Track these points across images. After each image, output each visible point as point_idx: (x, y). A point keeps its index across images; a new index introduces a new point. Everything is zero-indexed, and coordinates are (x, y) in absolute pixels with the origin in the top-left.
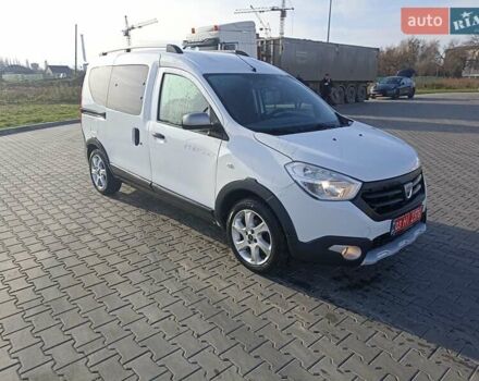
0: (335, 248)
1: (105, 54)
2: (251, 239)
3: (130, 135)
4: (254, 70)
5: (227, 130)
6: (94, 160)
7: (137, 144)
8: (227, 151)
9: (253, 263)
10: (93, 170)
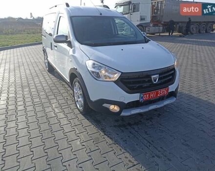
4: (101, 14)
6: (45, 57)
7: (52, 50)
9: (80, 108)
10: (45, 61)
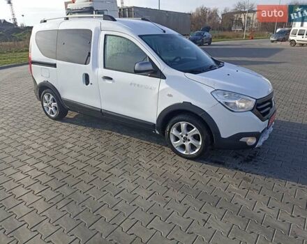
0: (243, 139)
1: (45, 21)
2: (185, 139)
3: (81, 79)
4: (165, 31)
5: (164, 72)
6: (46, 97)
7: (87, 84)
8: (167, 86)
9: (188, 154)
10: (45, 104)
